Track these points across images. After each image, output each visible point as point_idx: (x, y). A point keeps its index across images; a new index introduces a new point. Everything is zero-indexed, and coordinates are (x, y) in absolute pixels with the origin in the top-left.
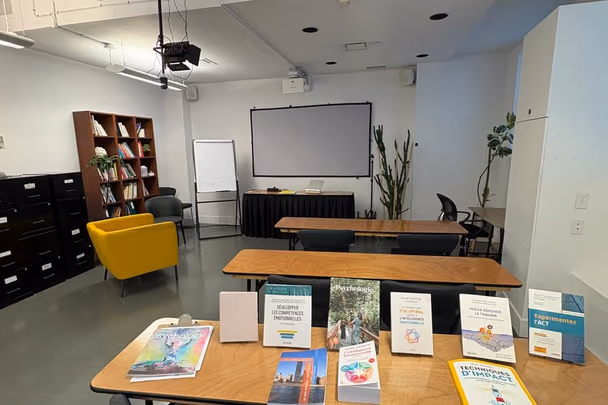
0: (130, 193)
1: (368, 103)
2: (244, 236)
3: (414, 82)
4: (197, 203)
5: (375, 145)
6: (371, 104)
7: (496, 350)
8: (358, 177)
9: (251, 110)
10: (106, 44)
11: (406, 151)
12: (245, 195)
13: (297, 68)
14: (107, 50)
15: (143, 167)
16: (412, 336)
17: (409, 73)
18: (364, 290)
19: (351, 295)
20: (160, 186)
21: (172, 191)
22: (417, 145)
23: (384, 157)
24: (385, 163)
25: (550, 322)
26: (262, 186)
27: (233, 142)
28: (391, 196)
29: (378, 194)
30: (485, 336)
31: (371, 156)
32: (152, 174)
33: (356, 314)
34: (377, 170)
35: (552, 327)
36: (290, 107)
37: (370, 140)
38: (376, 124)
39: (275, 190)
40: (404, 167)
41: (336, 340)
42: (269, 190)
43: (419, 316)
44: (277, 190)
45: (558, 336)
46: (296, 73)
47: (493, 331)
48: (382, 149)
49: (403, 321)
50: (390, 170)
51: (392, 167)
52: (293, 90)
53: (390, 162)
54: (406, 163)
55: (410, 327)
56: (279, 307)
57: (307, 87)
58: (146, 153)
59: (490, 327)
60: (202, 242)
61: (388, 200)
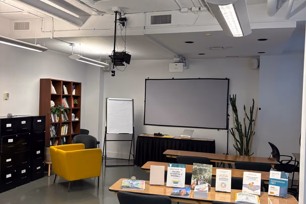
0: (64, 131)
1: (226, 79)
2: (135, 166)
3: (259, 66)
4: (105, 140)
5: (230, 107)
6: (229, 80)
7: (254, 191)
8: (218, 129)
9: (146, 80)
10: (71, 44)
11: (252, 112)
12: (139, 137)
13: (179, 56)
14: (71, 47)
15: (73, 114)
16: (223, 185)
17: (255, 61)
18: (206, 168)
19: (201, 170)
20: (81, 128)
21: (87, 132)
22: (260, 109)
23: (237, 116)
24: (237, 120)
25: (276, 183)
26: (150, 131)
27: (133, 100)
28: (242, 144)
29: (232, 142)
30: (251, 186)
31: (228, 115)
32: (77, 119)
33: (202, 176)
34: (232, 125)
35: (277, 184)
36: (173, 79)
37: (228, 104)
38: (232, 93)
39: (159, 134)
40: (251, 124)
41: (194, 185)
42: (155, 134)
43: (226, 178)
44: (161, 135)
45: (278, 188)
46: (178, 59)
47: (254, 185)
48: (235, 110)
49: (220, 179)
50: (241, 125)
51: (242, 123)
52: (176, 70)
53: (241, 120)
54: (251, 121)
55: (223, 182)
56: (173, 172)
57: (185, 68)
58: (75, 105)
59: (253, 183)
60: (107, 168)
61: (239, 146)
